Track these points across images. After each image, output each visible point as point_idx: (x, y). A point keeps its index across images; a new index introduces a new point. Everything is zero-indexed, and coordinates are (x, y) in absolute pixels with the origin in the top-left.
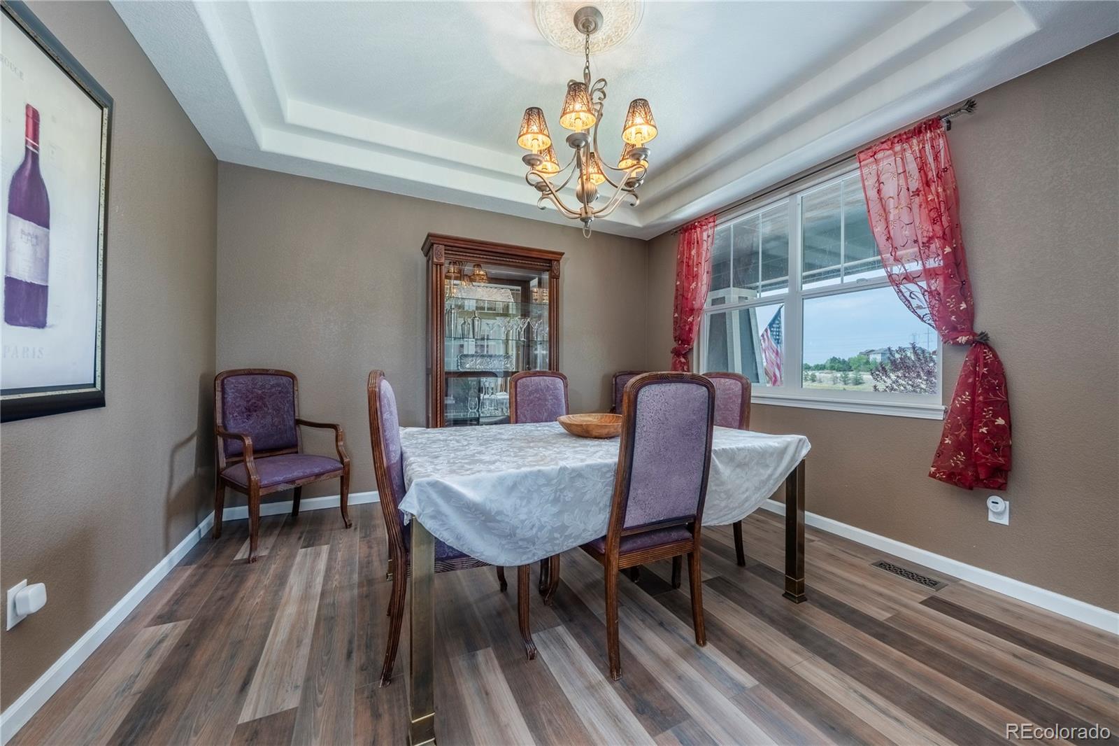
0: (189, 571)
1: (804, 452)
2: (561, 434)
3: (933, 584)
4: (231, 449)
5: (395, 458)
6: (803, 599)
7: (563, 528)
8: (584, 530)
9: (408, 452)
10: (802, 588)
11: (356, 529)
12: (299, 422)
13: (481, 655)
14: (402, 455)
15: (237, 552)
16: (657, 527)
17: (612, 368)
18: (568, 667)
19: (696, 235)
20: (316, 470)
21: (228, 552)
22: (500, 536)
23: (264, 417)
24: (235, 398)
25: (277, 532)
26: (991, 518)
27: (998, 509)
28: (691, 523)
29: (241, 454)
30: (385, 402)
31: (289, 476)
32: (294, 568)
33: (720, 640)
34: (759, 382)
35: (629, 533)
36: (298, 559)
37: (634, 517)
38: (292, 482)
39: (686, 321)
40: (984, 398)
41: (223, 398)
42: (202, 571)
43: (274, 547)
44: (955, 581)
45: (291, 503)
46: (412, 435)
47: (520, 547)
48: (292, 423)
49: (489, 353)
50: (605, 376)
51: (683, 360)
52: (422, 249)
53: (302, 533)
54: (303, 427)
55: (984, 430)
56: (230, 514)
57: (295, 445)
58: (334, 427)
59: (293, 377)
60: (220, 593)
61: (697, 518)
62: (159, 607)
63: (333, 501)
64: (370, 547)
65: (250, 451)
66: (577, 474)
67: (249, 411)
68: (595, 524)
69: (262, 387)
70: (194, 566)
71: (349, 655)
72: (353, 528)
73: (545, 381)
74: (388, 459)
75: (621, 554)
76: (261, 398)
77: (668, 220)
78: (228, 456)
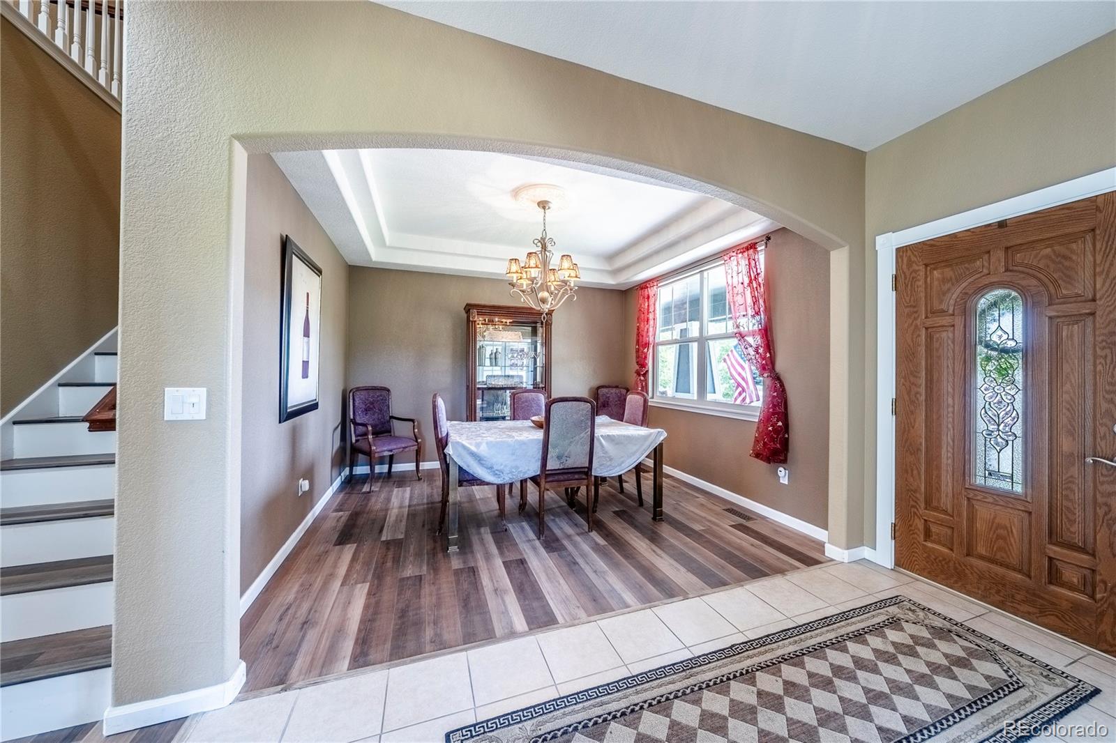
0: (341, 496)
1: (662, 438)
2: (532, 427)
3: (748, 519)
4: (357, 432)
5: (444, 434)
6: (661, 520)
7: (517, 467)
8: (528, 470)
9: (450, 432)
10: (661, 513)
11: (424, 481)
12: (392, 417)
13: (482, 530)
14: (447, 434)
15: (363, 488)
16: (566, 471)
17: (595, 383)
18: (522, 535)
19: (651, 291)
20: (403, 446)
21: (358, 488)
22: (487, 468)
23: (374, 415)
24: (359, 403)
25: (381, 480)
26: (781, 481)
27: (783, 475)
28: (586, 472)
29: (366, 434)
30: (440, 409)
31: (390, 448)
32: (393, 496)
33: (601, 531)
34: (715, 393)
35: (550, 472)
36: (395, 493)
37: (552, 465)
38: (391, 451)
39: (642, 352)
40: (774, 410)
41: (354, 403)
42: (348, 495)
43: (381, 487)
44: (764, 518)
45: (387, 466)
46: (454, 425)
47: (496, 474)
48: (388, 418)
49: (506, 374)
50: (591, 389)
51: (642, 378)
52: (464, 309)
53: (395, 482)
54: (394, 420)
55: (770, 428)
56: (361, 470)
57: (390, 432)
58: (412, 421)
59: (389, 391)
60: (360, 504)
61: (590, 468)
62: (334, 507)
63: (410, 466)
64: (432, 489)
65: (371, 432)
66: (523, 443)
67: (367, 410)
68: (533, 469)
69: (373, 397)
70: (344, 493)
71: (423, 526)
72: (423, 480)
73: (532, 395)
74: (441, 434)
75: (546, 482)
76: (372, 403)
77: (631, 281)
78: (356, 436)
